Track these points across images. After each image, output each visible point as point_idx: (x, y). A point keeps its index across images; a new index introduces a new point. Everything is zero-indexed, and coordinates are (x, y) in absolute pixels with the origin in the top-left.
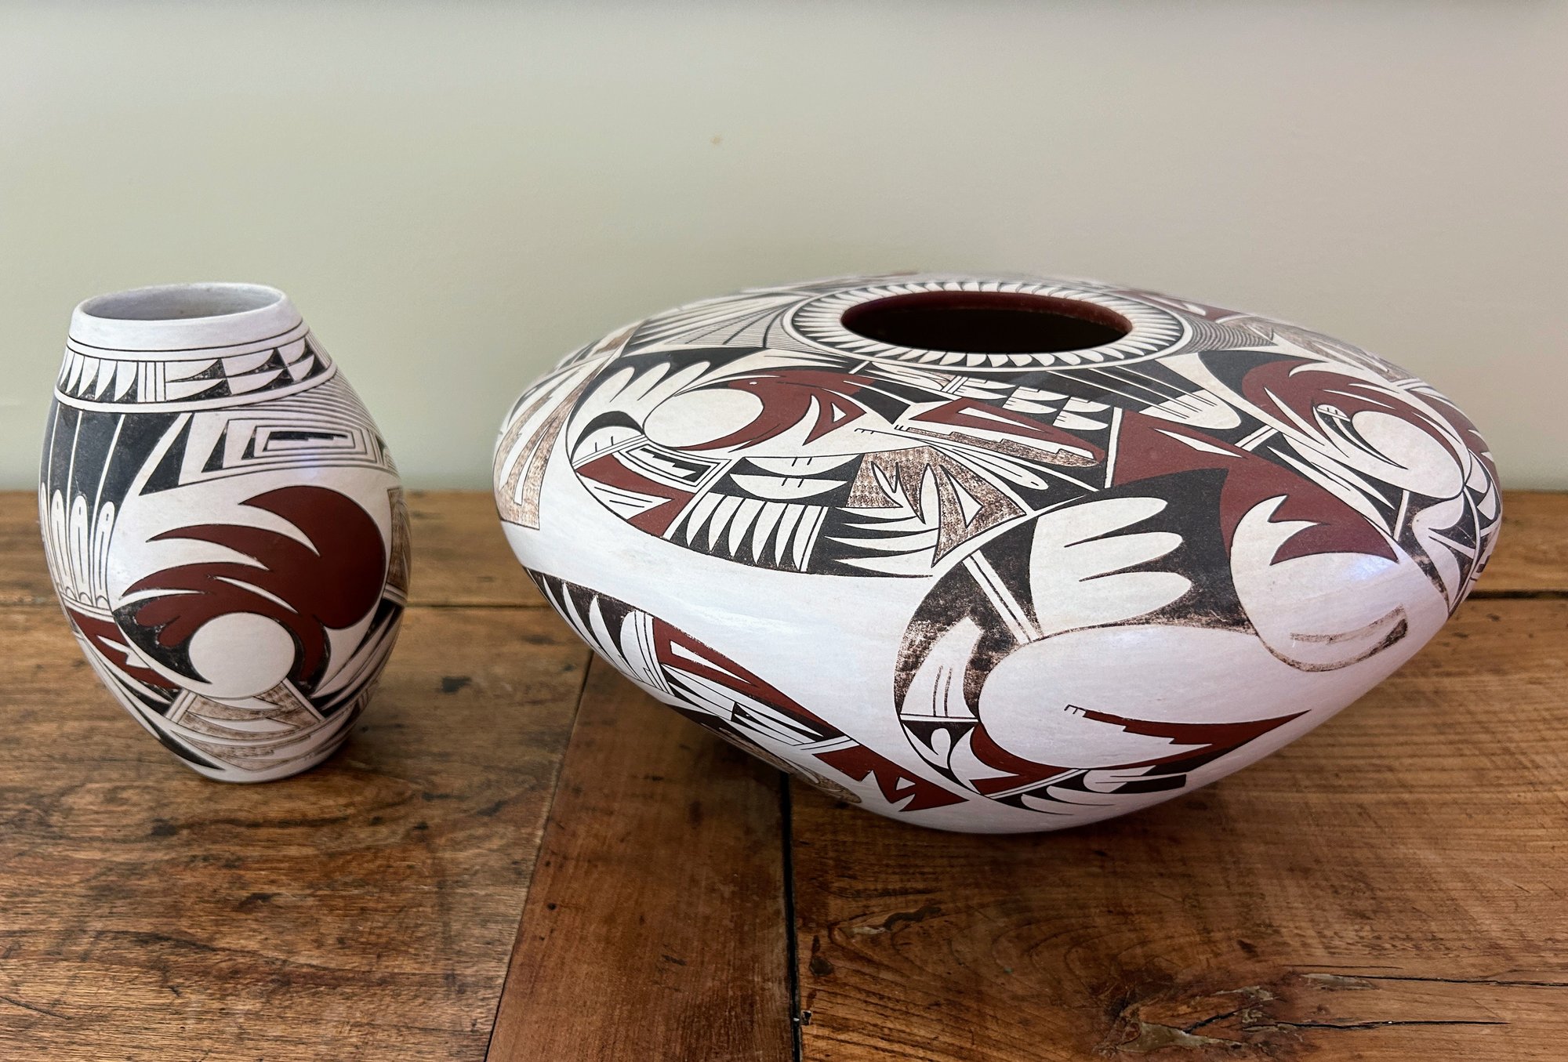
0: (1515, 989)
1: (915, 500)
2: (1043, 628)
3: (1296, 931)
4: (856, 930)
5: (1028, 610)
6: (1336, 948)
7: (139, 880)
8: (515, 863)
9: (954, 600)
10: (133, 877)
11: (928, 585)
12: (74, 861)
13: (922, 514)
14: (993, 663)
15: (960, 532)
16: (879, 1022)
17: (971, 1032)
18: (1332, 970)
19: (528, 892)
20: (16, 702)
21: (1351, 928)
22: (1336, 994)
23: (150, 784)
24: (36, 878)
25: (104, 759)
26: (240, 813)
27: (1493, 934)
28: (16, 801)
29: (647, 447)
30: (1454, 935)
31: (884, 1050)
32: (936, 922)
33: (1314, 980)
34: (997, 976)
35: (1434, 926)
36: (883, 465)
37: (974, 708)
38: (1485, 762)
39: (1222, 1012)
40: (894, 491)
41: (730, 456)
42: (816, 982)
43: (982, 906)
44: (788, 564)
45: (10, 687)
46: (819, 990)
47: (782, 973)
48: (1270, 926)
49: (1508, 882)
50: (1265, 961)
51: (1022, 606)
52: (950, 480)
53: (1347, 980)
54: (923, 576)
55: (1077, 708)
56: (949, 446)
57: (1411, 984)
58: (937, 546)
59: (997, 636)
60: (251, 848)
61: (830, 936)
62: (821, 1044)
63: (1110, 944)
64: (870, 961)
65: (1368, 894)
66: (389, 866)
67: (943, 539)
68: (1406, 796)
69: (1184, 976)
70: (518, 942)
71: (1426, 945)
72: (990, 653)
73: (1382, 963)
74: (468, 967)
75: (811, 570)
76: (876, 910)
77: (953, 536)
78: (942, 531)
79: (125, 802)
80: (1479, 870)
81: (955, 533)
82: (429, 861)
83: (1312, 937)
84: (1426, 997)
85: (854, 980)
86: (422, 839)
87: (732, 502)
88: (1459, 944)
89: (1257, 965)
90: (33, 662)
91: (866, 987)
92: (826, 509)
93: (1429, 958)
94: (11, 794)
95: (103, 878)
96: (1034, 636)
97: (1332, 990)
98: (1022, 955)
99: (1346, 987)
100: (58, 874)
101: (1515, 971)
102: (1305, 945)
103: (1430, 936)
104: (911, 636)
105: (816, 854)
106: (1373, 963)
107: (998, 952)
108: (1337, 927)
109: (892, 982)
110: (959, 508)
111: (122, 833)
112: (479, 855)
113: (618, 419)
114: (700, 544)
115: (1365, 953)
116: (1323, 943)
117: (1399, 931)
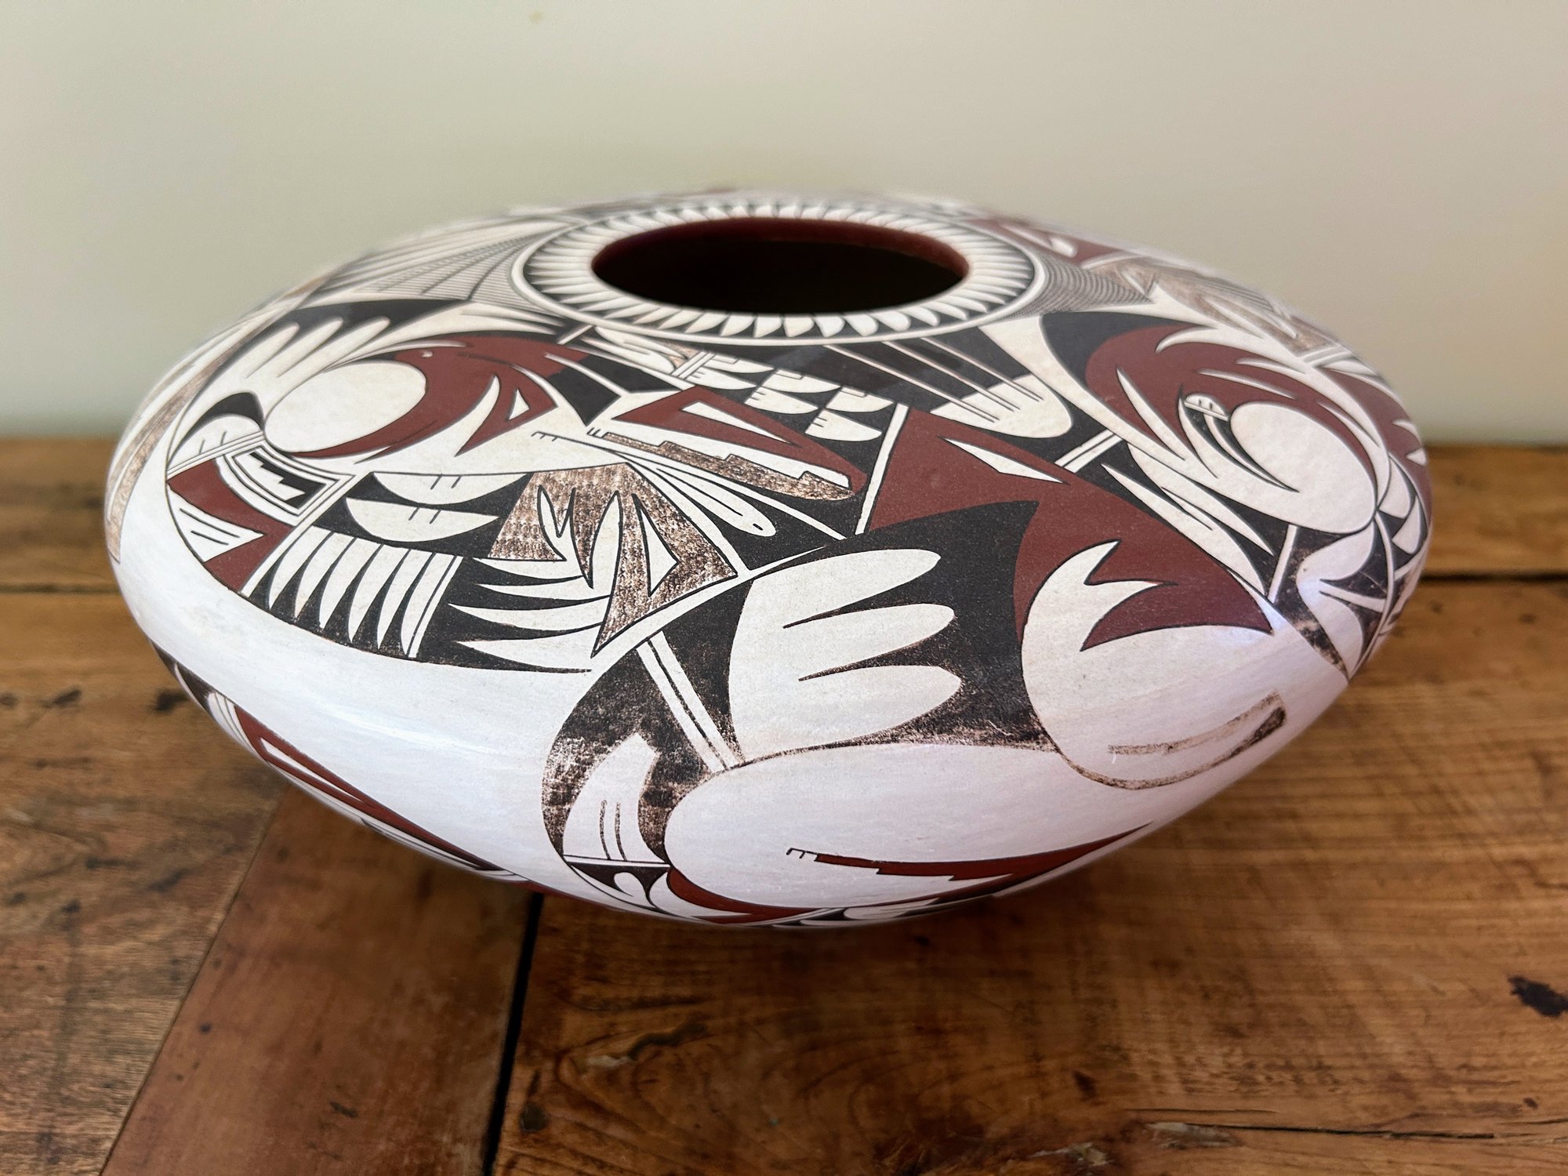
0: (1416, 1144)
1: (585, 550)
2: (745, 750)
4: (592, 1061)
5: (722, 723)
6: (1194, 1082)
8: (175, 962)
9: (618, 708)
11: (583, 685)
13: (591, 573)
14: (675, 798)
15: (639, 602)
18: (1185, 1116)
19: (181, 1008)
21: (1218, 1051)
22: (1187, 1155)
27: (1395, 1060)
29: (260, 451)
30: (1344, 1062)
32: (696, 1048)
33: (1164, 1134)
34: (758, 1130)
35: (1321, 1047)
36: (555, 491)
37: (660, 851)
38: (1407, 805)
40: (559, 535)
41: (354, 468)
42: (522, 1143)
43: (760, 1022)
44: (392, 647)
46: (523, 1155)
47: (480, 1129)
48: (1117, 1049)
49: (1421, 981)
50: (1105, 1103)
51: (714, 716)
52: (640, 518)
53: (1203, 1131)
54: (577, 671)
55: (804, 852)
56: (653, 462)
57: (1283, 1138)
58: (603, 624)
59: (679, 761)
61: (556, 1071)
63: (911, 1079)
64: (597, 1109)
65: (1246, 999)
66: (15, 967)
67: (614, 614)
68: (1310, 855)
69: (997, 1129)
70: (146, 1082)
71: (1309, 1077)
72: (670, 784)
73: (1253, 1104)
74: (70, 1123)
75: (424, 656)
76: (624, 1029)
77: (628, 607)
78: (615, 599)
80: (1385, 962)
81: (633, 604)
82: (67, 959)
83: (1168, 1066)
84: (1301, 1159)
85: (572, 1139)
86: (67, 927)
87: (340, 540)
88: (1350, 1074)
89: (1094, 1109)
91: (584, 1150)
92: (459, 559)
93: (1311, 1097)
96: (732, 761)
97: (1182, 1148)
98: (797, 1096)
99: (1200, 1143)
101: (1416, 1115)
102: (1158, 1078)
103: (1314, 1063)
104: (559, 759)
105: (565, 945)
106: (1240, 1104)
107: (767, 1092)
108: (1201, 1049)
109: (621, 1141)
110: (644, 565)
112: (133, 950)
113: (244, 405)
114: (283, 610)
115: (1232, 1089)
116: (1181, 1074)
117: (1278, 1056)
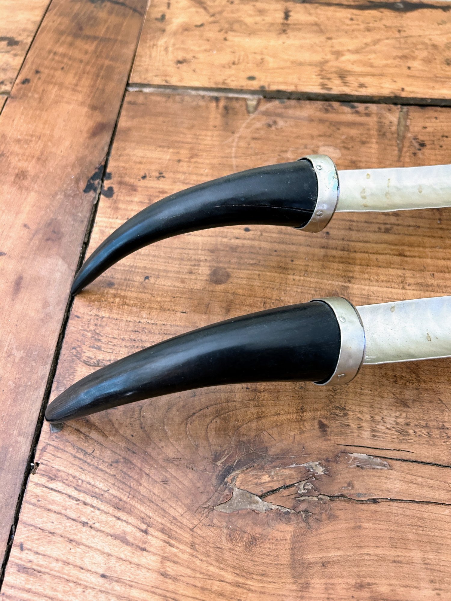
3: (359, 415)
6: (377, 431)
16: (77, 474)
17: (130, 487)
18: (369, 450)
21: (393, 414)
22: (364, 472)
31: (73, 498)
33: (355, 459)
34: (161, 440)
35: (446, 417)
39: (288, 483)
42: (50, 438)
46: (50, 445)
47: (32, 429)
48: (343, 409)
50: (330, 440)
53: (375, 460)
62: (38, 491)
63: (239, 417)
73: (403, 446)
83: (367, 421)
84: (420, 480)
89: (325, 443)
93: (434, 445)
97: (362, 468)
98: (182, 422)
99: (372, 467)
102: (360, 428)
103: (441, 425)
105: (82, 326)
106: (396, 446)
107: (168, 419)
108: (385, 413)
109: (96, 441)
115: (395, 437)
116: (372, 427)
117: (424, 420)
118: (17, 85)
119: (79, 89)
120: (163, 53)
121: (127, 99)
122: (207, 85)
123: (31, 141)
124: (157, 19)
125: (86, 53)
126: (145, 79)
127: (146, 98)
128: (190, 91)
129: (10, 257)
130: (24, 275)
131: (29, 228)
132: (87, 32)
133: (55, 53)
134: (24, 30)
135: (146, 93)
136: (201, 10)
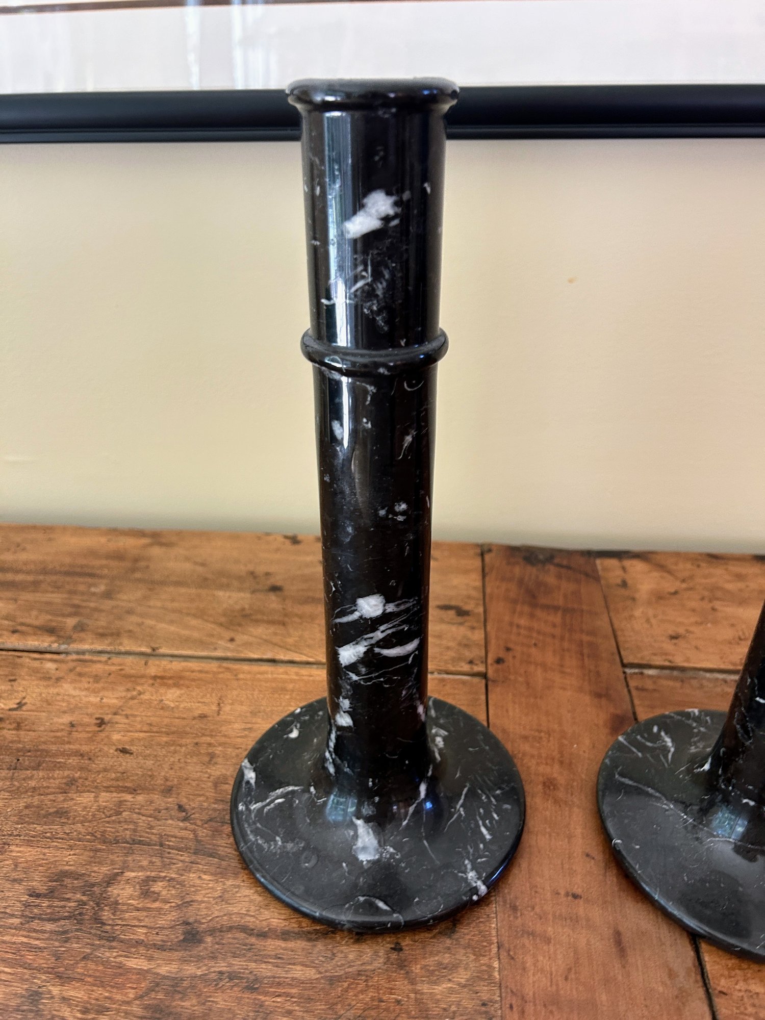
7: (181, 999)
10: (178, 996)
12: (130, 970)
20: (61, 766)
23: (173, 876)
24: (101, 990)
25: (134, 842)
26: (248, 918)
28: (74, 890)
45: (54, 748)
60: (264, 966)
66: (381, 1001)
79: (156, 897)
82: (412, 995)
90: (66, 719)
94: (69, 881)
95: (153, 995)
100: (116, 986)
111: (159, 938)
112: (451, 991)
118: (492, 664)
119: (568, 670)
120: (646, 626)
121: (633, 683)
122: (723, 667)
123: (541, 738)
124: (618, 585)
125: (554, 626)
126: (642, 658)
127: (655, 683)
128: (701, 673)
129: (587, 901)
130: (621, 929)
131: (593, 858)
132: (543, 600)
133: (518, 626)
134: (469, 597)
135: (650, 677)
136: (665, 575)
